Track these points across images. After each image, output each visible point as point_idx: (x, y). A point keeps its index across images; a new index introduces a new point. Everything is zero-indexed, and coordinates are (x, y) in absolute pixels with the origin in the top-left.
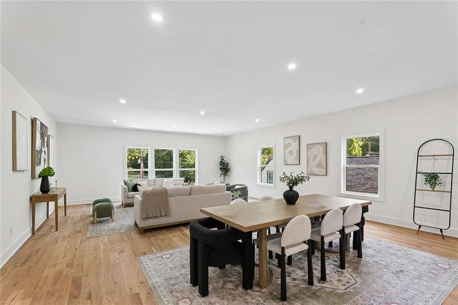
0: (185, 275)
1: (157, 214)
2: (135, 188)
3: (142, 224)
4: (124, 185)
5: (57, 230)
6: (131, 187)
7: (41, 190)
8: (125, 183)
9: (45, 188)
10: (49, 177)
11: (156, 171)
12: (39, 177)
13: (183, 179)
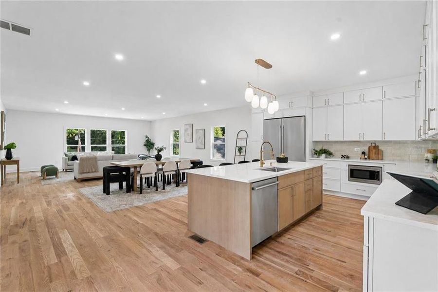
0: (100, 190)
1: (89, 170)
2: (74, 158)
3: (79, 176)
4: (64, 156)
5: (18, 183)
6: (70, 158)
7: (6, 157)
8: (66, 155)
9: (9, 156)
10: (12, 149)
11: (92, 147)
12: (5, 149)
13: (114, 152)
